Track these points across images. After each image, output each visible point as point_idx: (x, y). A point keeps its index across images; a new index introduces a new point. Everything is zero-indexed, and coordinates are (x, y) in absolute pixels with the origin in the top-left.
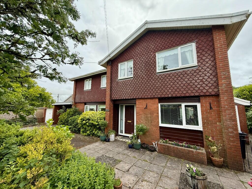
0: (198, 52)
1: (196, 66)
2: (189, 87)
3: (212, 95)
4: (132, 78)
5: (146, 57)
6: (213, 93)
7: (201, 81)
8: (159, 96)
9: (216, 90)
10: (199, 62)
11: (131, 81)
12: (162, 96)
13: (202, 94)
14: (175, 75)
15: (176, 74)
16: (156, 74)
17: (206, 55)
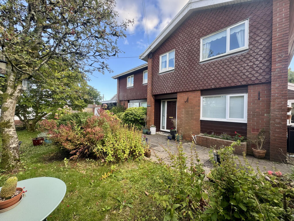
0: (250, 32)
1: (247, 49)
2: (236, 75)
3: (263, 83)
4: (174, 71)
5: (189, 45)
6: (263, 81)
7: (251, 67)
8: (201, 88)
9: (267, 77)
10: (250, 44)
11: (172, 74)
12: (204, 87)
13: (250, 83)
14: (220, 62)
15: (222, 62)
16: (199, 64)
17: (261, 34)
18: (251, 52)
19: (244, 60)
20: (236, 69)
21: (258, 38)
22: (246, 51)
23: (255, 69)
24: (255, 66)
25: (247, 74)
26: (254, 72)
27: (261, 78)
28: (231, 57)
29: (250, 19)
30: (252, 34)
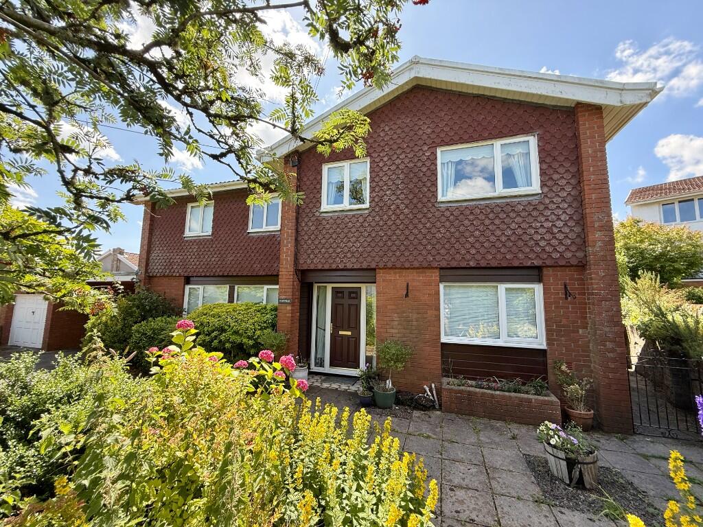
0: (542, 162)
1: (538, 194)
2: (520, 243)
3: (572, 266)
4: (366, 212)
6: (574, 262)
7: (549, 231)
8: (444, 264)
9: (580, 254)
11: (361, 220)
12: (451, 263)
13: (548, 262)
14: (486, 211)
15: (489, 211)
16: (437, 205)
17: (561, 170)
18: (547, 201)
19: (535, 213)
20: (520, 231)
21: (556, 177)
22: (536, 197)
23: (557, 236)
24: (555, 230)
25: (542, 243)
26: (554, 242)
27: (568, 255)
28: (508, 204)
29: (540, 136)
30: (545, 166)
